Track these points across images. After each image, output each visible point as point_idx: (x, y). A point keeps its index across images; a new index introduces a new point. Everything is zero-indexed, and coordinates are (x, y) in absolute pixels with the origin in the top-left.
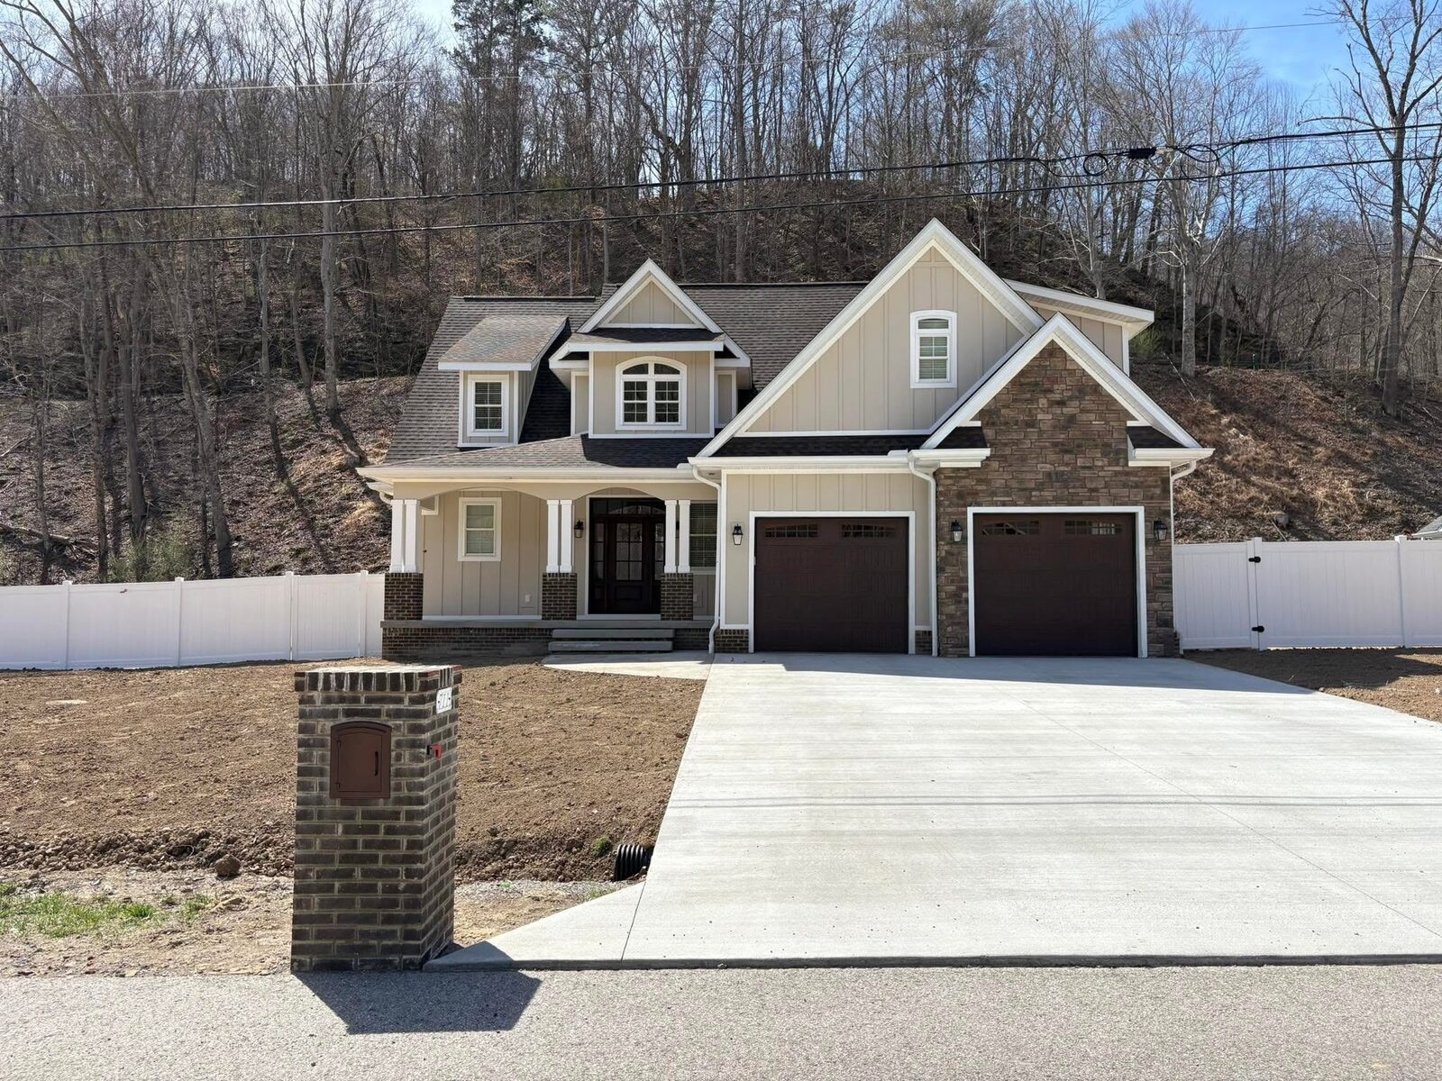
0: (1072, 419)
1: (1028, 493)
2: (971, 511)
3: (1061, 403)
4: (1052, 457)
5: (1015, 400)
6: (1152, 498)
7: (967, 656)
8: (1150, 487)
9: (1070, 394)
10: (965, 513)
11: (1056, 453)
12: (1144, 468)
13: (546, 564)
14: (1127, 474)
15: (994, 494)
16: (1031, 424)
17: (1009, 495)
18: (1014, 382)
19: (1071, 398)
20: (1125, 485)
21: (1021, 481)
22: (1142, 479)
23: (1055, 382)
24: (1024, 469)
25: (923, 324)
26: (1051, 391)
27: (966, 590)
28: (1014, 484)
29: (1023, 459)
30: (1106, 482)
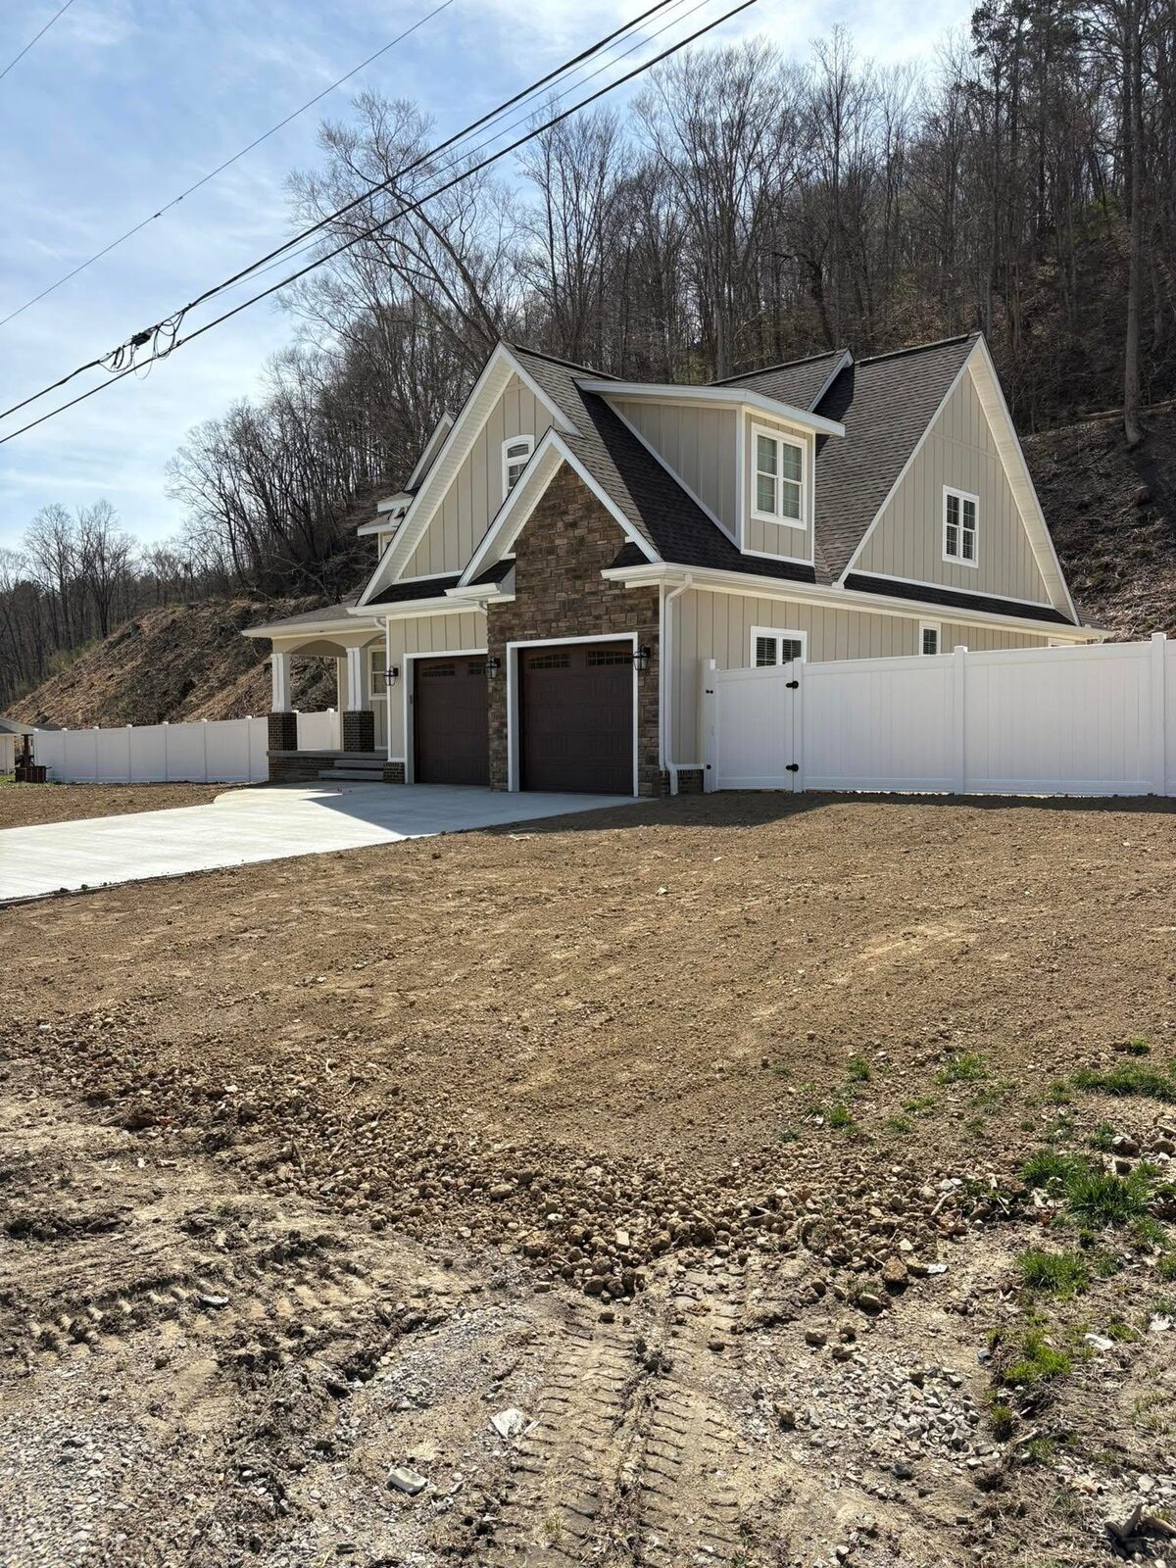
0: (582, 540)
1: (547, 625)
2: (510, 645)
3: (574, 525)
4: (567, 584)
5: (540, 527)
6: (645, 622)
7: (506, 790)
8: (642, 610)
9: (580, 514)
10: (505, 649)
11: (569, 579)
12: (637, 588)
13: (347, 703)
14: (624, 596)
15: (524, 628)
16: (552, 551)
17: (534, 627)
18: (538, 508)
19: (582, 518)
20: (622, 610)
21: (544, 613)
22: (636, 602)
23: (567, 502)
24: (547, 599)
25: (511, 453)
26: (566, 513)
27: (506, 725)
28: (539, 617)
29: (545, 590)
30: (607, 608)
